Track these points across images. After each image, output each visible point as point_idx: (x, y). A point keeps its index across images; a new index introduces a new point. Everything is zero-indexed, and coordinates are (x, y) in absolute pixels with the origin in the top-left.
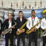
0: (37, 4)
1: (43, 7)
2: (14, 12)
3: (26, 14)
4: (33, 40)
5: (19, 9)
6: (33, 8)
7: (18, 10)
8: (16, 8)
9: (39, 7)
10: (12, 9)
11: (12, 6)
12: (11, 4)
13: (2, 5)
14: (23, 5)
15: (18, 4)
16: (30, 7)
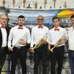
0: (47, 2)
1: (57, 8)
3: (30, 18)
4: (41, 62)
5: (18, 8)
6: (41, 8)
7: (15, 11)
8: (11, 7)
9: (51, 8)
10: (4, 8)
11: (4, 2)
14: (24, 2)
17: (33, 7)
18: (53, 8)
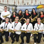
0: (33, 2)
1: (37, 4)
2: (17, 8)
5: (20, 5)
6: (30, 4)
8: (18, 5)
12: (14, 2)
13: (7, 2)
14: (23, 2)
15: (20, 2)
16: (28, 4)
17: (26, 4)
18: (35, 5)
